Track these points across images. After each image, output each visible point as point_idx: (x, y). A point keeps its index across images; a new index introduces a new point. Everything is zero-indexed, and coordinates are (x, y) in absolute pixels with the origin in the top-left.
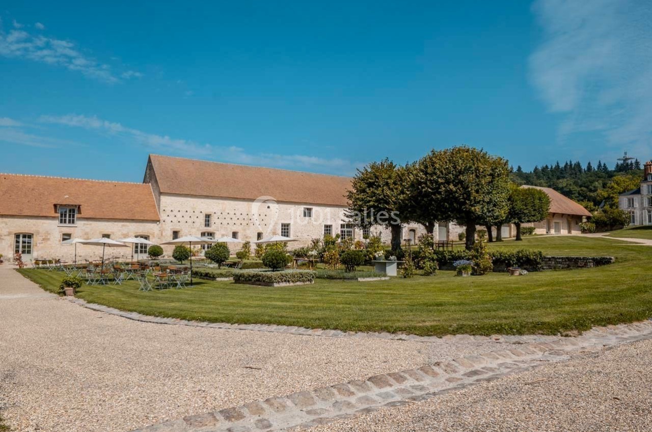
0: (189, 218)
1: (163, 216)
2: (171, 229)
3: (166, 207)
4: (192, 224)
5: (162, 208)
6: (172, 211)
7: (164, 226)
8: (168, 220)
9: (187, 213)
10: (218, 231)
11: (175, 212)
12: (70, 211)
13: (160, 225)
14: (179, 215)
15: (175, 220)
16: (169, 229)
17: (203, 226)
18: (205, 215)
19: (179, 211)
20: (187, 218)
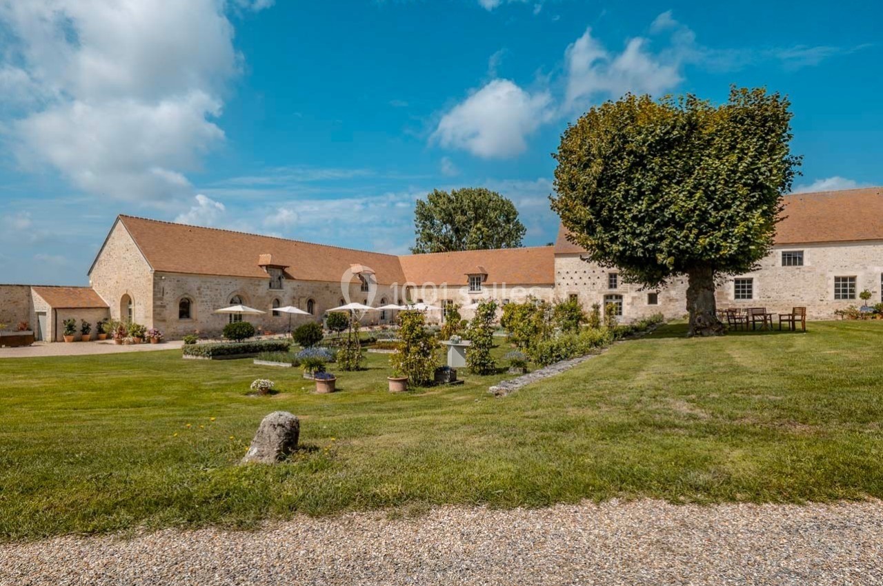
0: (587, 279)
1: (558, 279)
2: (567, 293)
3: (560, 269)
4: (592, 286)
5: (556, 271)
6: (568, 272)
7: (559, 289)
8: (564, 282)
9: (585, 274)
10: (627, 292)
11: (571, 274)
12: (477, 279)
13: (555, 289)
14: (576, 277)
15: (571, 282)
16: (565, 293)
17: (606, 288)
18: (608, 275)
19: (576, 272)
20: (585, 279)
